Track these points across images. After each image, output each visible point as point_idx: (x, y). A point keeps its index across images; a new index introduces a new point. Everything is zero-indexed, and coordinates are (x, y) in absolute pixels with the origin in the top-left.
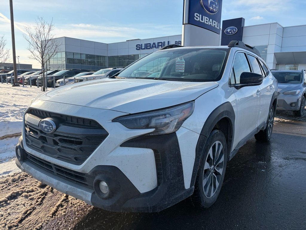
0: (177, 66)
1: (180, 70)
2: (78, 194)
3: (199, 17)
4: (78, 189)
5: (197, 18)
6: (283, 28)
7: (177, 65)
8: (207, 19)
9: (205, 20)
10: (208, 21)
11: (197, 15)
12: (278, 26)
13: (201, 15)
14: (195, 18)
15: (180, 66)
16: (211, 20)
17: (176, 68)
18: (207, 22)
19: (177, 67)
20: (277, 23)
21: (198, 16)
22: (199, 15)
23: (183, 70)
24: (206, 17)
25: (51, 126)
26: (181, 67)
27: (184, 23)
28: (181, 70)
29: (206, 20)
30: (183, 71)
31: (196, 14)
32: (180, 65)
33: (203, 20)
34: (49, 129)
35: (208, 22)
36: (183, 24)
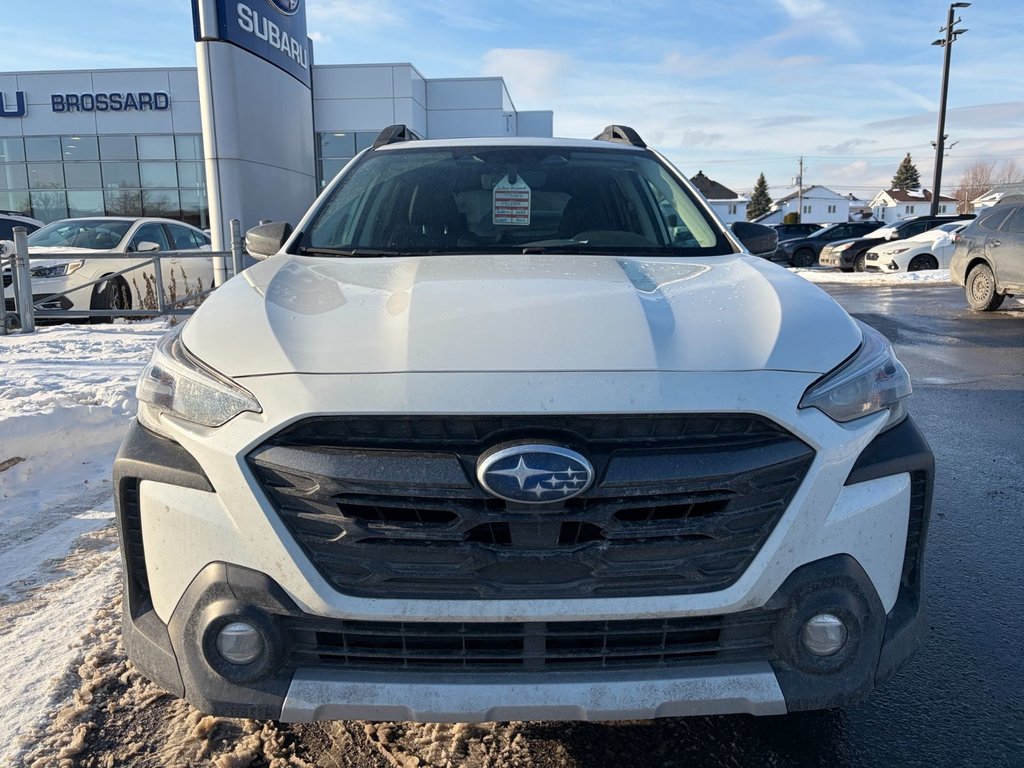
0: (499, 204)
1: (509, 220)
2: (723, 696)
3: (252, 18)
4: (708, 680)
5: (247, 24)
6: (426, 82)
7: (497, 200)
8: (274, 30)
9: (269, 32)
10: (277, 36)
11: (245, 12)
12: (414, 76)
13: (256, 14)
14: (240, 21)
15: (509, 204)
16: (285, 34)
17: (495, 212)
18: (275, 40)
19: (497, 208)
20: (409, 65)
21: (249, 16)
22: (250, 13)
23: (526, 216)
24: (271, 24)
25: (570, 472)
26: (516, 208)
27: (203, 35)
28: (514, 220)
29: (272, 34)
30: (527, 222)
31: (241, 6)
32: (508, 200)
33: (263, 33)
34: (560, 486)
35: (278, 40)
36: (198, 38)
